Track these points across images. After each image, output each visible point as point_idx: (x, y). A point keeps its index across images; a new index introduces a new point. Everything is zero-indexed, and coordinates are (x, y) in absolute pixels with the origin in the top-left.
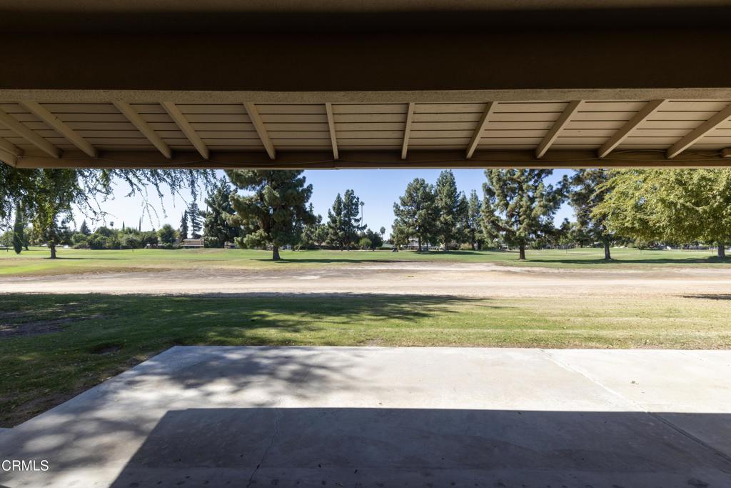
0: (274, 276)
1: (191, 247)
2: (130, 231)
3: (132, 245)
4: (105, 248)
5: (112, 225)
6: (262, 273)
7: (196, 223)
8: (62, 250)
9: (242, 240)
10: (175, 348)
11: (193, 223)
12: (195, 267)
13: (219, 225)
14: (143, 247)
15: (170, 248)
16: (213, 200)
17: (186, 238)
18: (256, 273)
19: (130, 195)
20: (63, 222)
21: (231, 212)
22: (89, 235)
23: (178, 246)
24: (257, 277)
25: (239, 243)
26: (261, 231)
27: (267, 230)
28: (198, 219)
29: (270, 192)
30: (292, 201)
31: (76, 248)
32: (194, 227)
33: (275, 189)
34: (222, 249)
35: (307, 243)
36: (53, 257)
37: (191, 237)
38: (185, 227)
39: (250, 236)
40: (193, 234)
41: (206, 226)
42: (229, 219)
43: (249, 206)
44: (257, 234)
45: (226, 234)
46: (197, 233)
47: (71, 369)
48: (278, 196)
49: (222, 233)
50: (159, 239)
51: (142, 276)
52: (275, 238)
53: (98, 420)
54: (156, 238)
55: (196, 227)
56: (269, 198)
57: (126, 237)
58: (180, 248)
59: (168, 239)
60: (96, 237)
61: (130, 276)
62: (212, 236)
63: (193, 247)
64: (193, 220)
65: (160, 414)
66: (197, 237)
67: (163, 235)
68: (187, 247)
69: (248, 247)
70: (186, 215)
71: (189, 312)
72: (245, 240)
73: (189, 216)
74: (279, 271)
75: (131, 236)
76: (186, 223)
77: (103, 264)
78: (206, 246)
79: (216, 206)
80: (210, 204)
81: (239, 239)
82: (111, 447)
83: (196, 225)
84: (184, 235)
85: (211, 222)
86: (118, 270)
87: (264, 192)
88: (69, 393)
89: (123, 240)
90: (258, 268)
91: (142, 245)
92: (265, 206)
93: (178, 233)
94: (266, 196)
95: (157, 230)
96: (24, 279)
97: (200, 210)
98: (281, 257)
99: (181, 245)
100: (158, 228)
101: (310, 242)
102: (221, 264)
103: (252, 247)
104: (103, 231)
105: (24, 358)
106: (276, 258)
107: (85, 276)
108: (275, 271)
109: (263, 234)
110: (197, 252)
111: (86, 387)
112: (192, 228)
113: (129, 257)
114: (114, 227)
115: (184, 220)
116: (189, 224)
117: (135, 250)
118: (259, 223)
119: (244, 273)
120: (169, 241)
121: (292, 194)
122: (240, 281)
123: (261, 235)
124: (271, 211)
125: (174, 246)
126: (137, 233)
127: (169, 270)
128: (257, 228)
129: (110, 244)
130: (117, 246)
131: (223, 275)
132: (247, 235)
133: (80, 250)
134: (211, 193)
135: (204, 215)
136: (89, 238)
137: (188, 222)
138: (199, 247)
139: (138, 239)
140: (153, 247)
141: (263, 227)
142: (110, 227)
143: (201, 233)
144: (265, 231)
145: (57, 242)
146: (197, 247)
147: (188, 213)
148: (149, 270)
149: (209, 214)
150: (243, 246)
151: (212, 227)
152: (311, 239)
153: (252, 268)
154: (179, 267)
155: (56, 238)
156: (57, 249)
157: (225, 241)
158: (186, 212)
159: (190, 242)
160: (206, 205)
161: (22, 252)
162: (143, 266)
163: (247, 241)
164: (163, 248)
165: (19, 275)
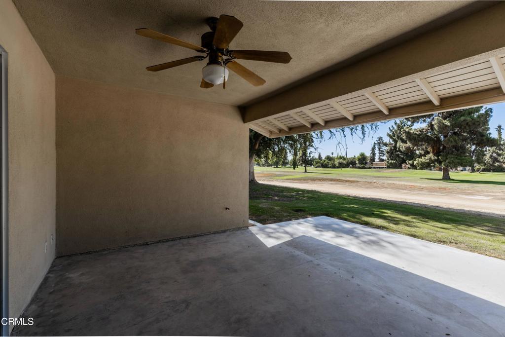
0: (437, 192)
1: (377, 168)
2: (341, 158)
3: (341, 166)
4: (328, 168)
5: (332, 154)
6: (427, 189)
7: (382, 151)
8: (309, 168)
9: (413, 163)
10: (324, 216)
11: (380, 151)
12: (375, 181)
13: (397, 152)
14: (348, 167)
15: (364, 168)
16: (394, 134)
17: (374, 161)
18: (422, 189)
19: (330, 138)
20: (310, 154)
21: (404, 141)
22: (322, 160)
23: (368, 166)
24: (421, 192)
25: (411, 165)
26: (431, 155)
27: (437, 153)
28: (383, 148)
29: (440, 122)
30: (465, 127)
31: (316, 167)
32: (380, 153)
33: (445, 119)
34: (400, 170)
35: (493, 165)
36: (306, 172)
37: (378, 160)
38: (374, 154)
39: (420, 159)
40: (379, 159)
41: (388, 152)
42: (402, 147)
43: (419, 135)
44: (426, 158)
45: (403, 159)
46: (382, 157)
47: (285, 214)
48: (449, 124)
49: (399, 157)
50: (357, 162)
51: (342, 184)
52: (445, 161)
53: (284, 230)
54: (355, 162)
55: (381, 153)
56: (439, 127)
57: (338, 161)
58: (370, 168)
59: (363, 162)
60: (325, 161)
61: (336, 184)
62: (392, 160)
63: (379, 168)
64: (379, 149)
65: (301, 234)
66: (382, 160)
67: (359, 160)
68: (374, 168)
69: (418, 168)
70: (374, 146)
71: (343, 204)
72: (415, 163)
73: (376, 147)
74: (445, 189)
75: (341, 161)
76: (375, 151)
77: (325, 176)
78: (388, 167)
79: (395, 138)
80: (391, 137)
81: (411, 162)
82: (283, 237)
83: (381, 152)
84: (373, 160)
85: (391, 149)
86: (331, 180)
87: (433, 123)
88: (281, 221)
89: (337, 162)
90: (424, 185)
91: (346, 166)
92: (435, 134)
93: (369, 158)
94: (435, 126)
95: (356, 157)
96: (293, 181)
97: (384, 141)
98: (451, 177)
99: (371, 166)
100: (357, 155)
101: (496, 164)
102: (394, 180)
103: (421, 169)
104: (328, 158)
105: (276, 208)
106: (446, 178)
107: (316, 182)
108: (440, 189)
109: (433, 158)
110: (380, 171)
111: (286, 221)
112: (379, 155)
113: (339, 173)
114: (333, 156)
115: (373, 149)
116: (377, 152)
117: (343, 169)
118: (429, 149)
119: (411, 188)
120: (363, 164)
121: (464, 120)
122: (404, 193)
123: (430, 158)
124: (442, 138)
125: (366, 166)
126: (344, 159)
127: (358, 182)
128: (428, 153)
129: (331, 165)
130: (334, 167)
131: (393, 188)
132: (417, 159)
133: (318, 168)
134: (392, 129)
135: (386, 145)
136: (322, 162)
137: (376, 151)
138: (383, 168)
139: (345, 162)
140: (353, 168)
141: (433, 152)
142: (331, 156)
143: (385, 158)
144: (434, 155)
145: (308, 164)
146: (381, 168)
147: (376, 144)
148: (347, 181)
149: (390, 144)
150: (413, 167)
151: (392, 153)
152: (498, 161)
153: (419, 185)
154: (364, 180)
155: (307, 162)
156: (307, 168)
157: (402, 163)
158: (375, 143)
159: (377, 164)
160: (388, 138)
161: (296, 169)
162: (344, 179)
163: (417, 163)
164: (359, 168)
165: (293, 179)
